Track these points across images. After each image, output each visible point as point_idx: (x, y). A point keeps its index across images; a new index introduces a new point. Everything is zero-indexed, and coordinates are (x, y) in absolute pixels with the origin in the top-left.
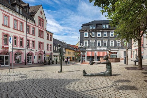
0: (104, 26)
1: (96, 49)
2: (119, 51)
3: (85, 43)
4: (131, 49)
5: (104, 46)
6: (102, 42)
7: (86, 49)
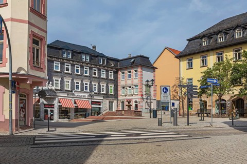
0: (84, 57)
1: (73, 95)
2: (104, 100)
3: (54, 82)
4: (117, 98)
5: (85, 91)
6: (82, 84)
7: (57, 95)
